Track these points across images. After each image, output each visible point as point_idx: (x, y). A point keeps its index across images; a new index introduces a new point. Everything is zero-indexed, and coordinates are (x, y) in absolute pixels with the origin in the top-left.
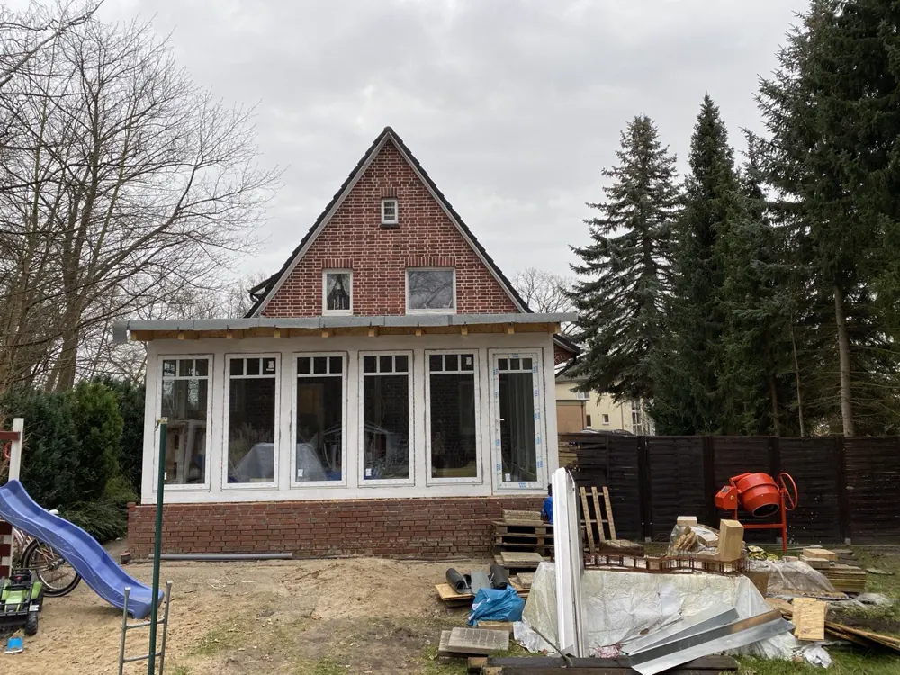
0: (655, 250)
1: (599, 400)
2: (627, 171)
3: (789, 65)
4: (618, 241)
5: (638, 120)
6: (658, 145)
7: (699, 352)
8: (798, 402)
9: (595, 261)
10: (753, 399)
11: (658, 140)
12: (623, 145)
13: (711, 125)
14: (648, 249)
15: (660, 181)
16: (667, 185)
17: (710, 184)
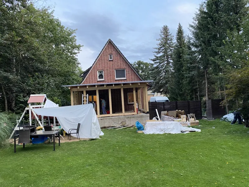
0: (170, 58)
1: (157, 95)
2: (162, 39)
3: (195, 20)
4: (161, 56)
5: (164, 26)
6: (169, 32)
7: (179, 83)
8: (198, 94)
9: (155, 62)
10: (189, 93)
11: (169, 31)
12: (161, 33)
13: (180, 30)
14: (168, 58)
15: (170, 41)
16: (172, 42)
17: (180, 45)
